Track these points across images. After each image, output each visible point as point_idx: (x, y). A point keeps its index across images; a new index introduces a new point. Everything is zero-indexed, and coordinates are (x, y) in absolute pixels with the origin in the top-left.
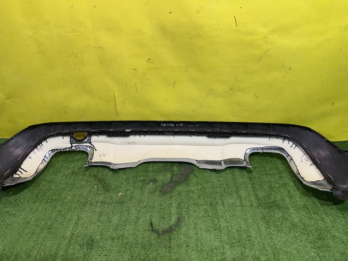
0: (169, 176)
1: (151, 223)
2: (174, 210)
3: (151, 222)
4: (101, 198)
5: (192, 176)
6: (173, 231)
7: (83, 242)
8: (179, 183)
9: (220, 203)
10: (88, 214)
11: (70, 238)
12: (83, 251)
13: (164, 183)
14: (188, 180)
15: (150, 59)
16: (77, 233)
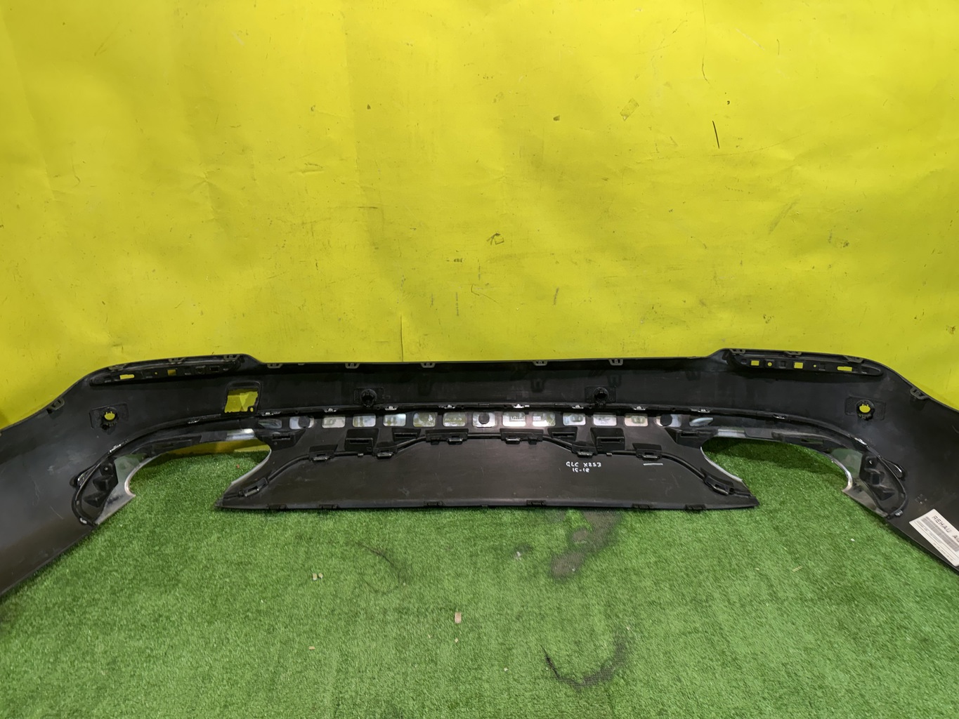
0: (560, 532)
1: (548, 659)
2: (599, 623)
3: (547, 655)
4: (394, 601)
5: (624, 531)
6: (612, 677)
8: (592, 551)
9: (716, 595)
10: (368, 644)
11: (333, 710)
13: (552, 553)
14: (616, 542)
15: (497, 235)
16: (351, 696)
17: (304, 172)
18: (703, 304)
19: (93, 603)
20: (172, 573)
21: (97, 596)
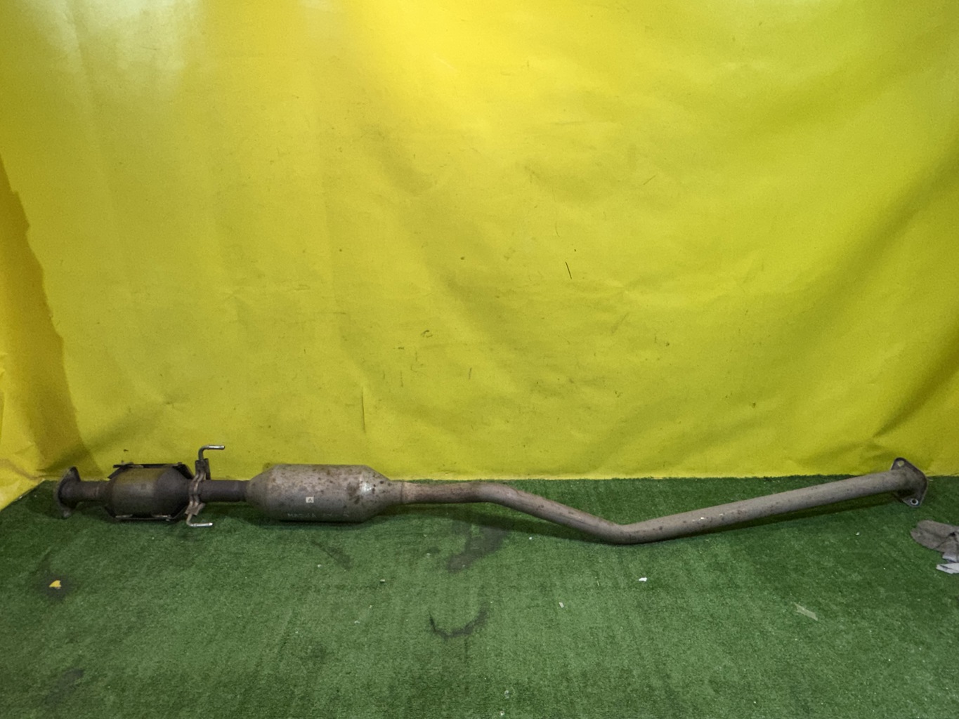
0: (462, 541)
1: (432, 621)
2: (473, 600)
3: (431, 617)
4: (336, 580)
5: (507, 541)
6: (472, 632)
7: (306, 653)
8: (481, 553)
9: (558, 583)
10: (313, 606)
11: (280, 646)
12: (307, 667)
13: (452, 554)
14: (499, 548)
15: (428, 331)
16: (295, 638)
17: (298, 289)
18: (572, 382)
19: (134, 574)
20: (190, 559)
21: (137, 571)
